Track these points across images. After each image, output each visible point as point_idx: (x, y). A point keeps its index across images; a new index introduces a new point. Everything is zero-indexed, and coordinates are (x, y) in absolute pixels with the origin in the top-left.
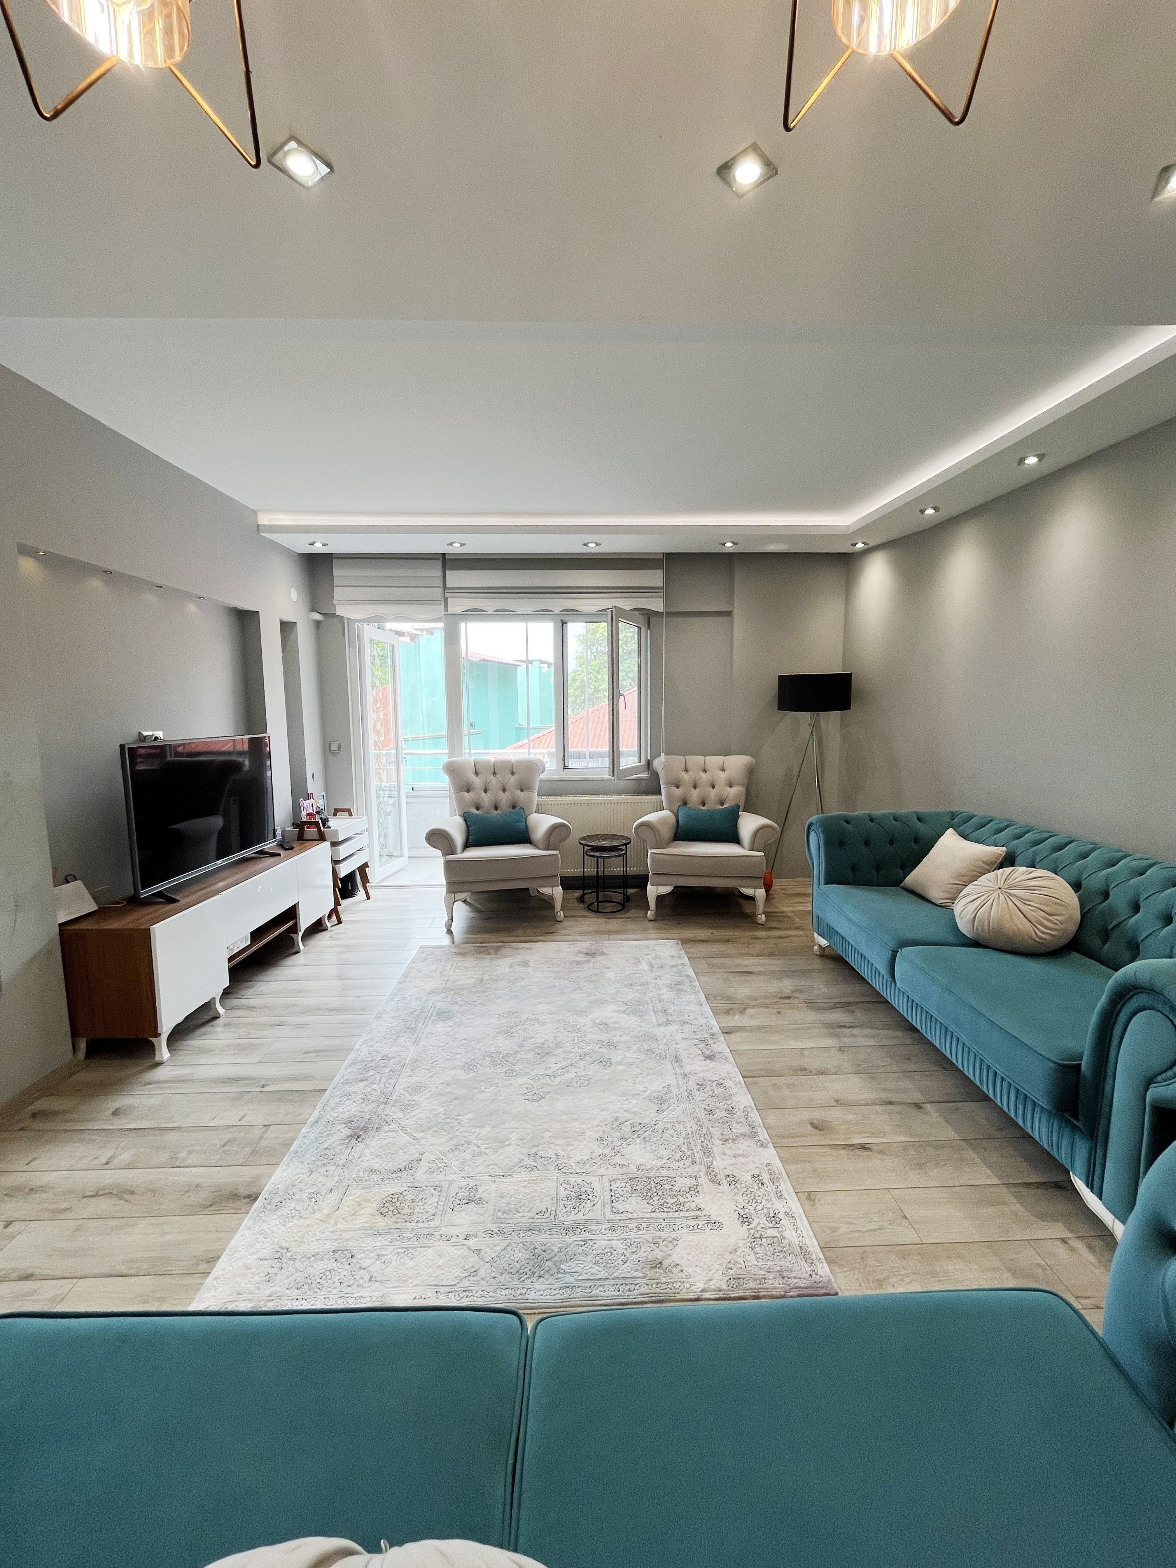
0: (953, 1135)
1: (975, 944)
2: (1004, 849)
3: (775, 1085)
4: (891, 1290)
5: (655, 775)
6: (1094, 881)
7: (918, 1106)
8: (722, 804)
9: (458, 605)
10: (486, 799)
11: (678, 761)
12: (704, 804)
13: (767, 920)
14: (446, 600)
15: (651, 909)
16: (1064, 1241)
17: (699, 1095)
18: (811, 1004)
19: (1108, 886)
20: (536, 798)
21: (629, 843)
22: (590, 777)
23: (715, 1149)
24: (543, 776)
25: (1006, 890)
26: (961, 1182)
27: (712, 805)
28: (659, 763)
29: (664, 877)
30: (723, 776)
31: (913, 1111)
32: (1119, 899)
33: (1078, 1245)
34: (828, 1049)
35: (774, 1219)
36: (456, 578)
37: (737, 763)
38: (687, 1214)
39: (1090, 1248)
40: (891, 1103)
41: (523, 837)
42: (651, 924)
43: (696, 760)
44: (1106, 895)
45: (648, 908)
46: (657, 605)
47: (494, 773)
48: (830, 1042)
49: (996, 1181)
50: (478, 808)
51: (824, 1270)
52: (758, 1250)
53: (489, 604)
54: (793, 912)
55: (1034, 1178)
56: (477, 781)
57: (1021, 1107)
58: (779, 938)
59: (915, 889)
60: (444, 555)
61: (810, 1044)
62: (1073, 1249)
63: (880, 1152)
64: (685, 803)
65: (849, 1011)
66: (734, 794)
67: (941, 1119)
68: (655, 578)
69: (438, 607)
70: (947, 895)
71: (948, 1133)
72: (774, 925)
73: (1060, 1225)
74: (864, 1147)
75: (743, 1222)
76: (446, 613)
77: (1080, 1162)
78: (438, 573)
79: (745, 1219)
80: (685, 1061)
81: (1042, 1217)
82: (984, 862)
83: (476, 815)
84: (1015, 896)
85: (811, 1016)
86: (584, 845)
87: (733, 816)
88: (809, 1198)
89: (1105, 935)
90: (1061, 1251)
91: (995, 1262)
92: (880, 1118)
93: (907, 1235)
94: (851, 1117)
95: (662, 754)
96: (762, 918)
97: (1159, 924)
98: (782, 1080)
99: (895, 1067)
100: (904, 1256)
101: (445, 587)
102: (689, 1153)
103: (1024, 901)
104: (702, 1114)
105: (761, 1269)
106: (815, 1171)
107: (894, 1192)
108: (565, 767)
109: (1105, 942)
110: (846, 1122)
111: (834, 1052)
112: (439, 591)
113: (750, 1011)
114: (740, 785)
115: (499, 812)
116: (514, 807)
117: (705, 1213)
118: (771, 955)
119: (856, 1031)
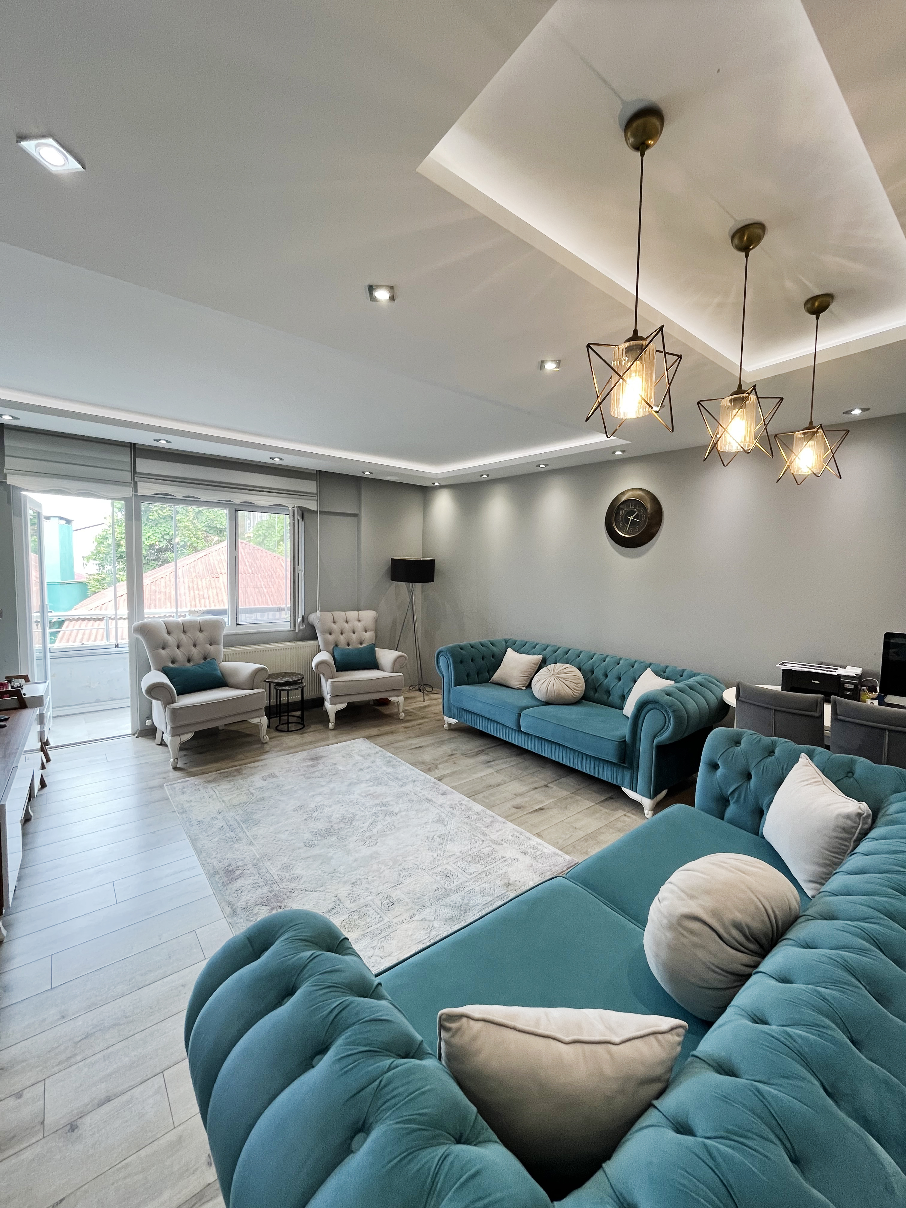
0: (569, 793)
1: (547, 703)
2: (541, 656)
3: (484, 797)
4: (592, 854)
5: (312, 627)
6: (587, 667)
7: (546, 786)
8: (361, 644)
9: (146, 488)
10: (179, 654)
11: (328, 616)
12: (348, 645)
13: (405, 716)
14: (136, 483)
15: (331, 721)
16: (625, 815)
17: (457, 812)
18: (465, 755)
19: (593, 668)
20: (223, 650)
21: (303, 678)
22: (260, 630)
23: (486, 832)
24: (225, 632)
25: (556, 675)
26: (583, 809)
27: (355, 645)
28: (314, 618)
29: (339, 698)
30: (359, 625)
31: (546, 788)
32: (599, 673)
33: (629, 814)
34: (493, 773)
35: (534, 848)
36: (144, 465)
37: (368, 615)
38: (501, 861)
39: (633, 814)
40: (536, 788)
41: (220, 682)
42: (333, 732)
43: (340, 615)
44: (593, 672)
45: (329, 721)
46: (312, 505)
47: (184, 632)
48: (490, 771)
49: (593, 804)
50: (173, 662)
51: (567, 857)
52: (539, 861)
53: (178, 492)
54: (412, 709)
55: (603, 798)
56: (170, 639)
57: (597, 769)
58: (418, 725)
59: (499, 682)
60: (134, 444)
61: (483, 774)
62: (629, 817)
63: (548, 808)
64: (336, 645)
65: (485, 754)
66: (369, 636)
67: (558, 789)
68: (311, 486)
69: (128, 488)
70: (521, 683)
71: (564, 793)
72: (409, 718)
73: (620, 811)
74: (541, 809)
75: (525, 854)
76: (136, 494)
77: (627, 781)
78: (127, 459)
79: (525, 853)
80: (434, 800)
81: (615, 810)
82: (534, 664)
83: (172, 668)
84: (563, 678)
85: (470, 761)
86: (270, 683)
87: (371, 650)
88: (538, 835)
89: (596, 690)
90: (626, 819)
91: (612, 831)
92: (538, 795)
93: (581, 834)
94: (526, 799)
95: (318, 612)
96: (402, 715)
97: (616, 681)
98: (485, 794)
99: (525, 773)
100: (586, 840)
101: (135, 472)
102: (477, 838)
103: (566, 679)
104: (466, 820)
105: (547, 867)
106: (532, 825)
107: (565, 821)
108: (238, 624)
109: (595, 694)
110: (526, 802)
111: (495, 774)
112: (128, 474)
113: (440, 766)
114: (372, 630)
115: (192, 663)
116: (205, 658)
117: (507, 858)
118: (423, 735)
119: (497, 762)
